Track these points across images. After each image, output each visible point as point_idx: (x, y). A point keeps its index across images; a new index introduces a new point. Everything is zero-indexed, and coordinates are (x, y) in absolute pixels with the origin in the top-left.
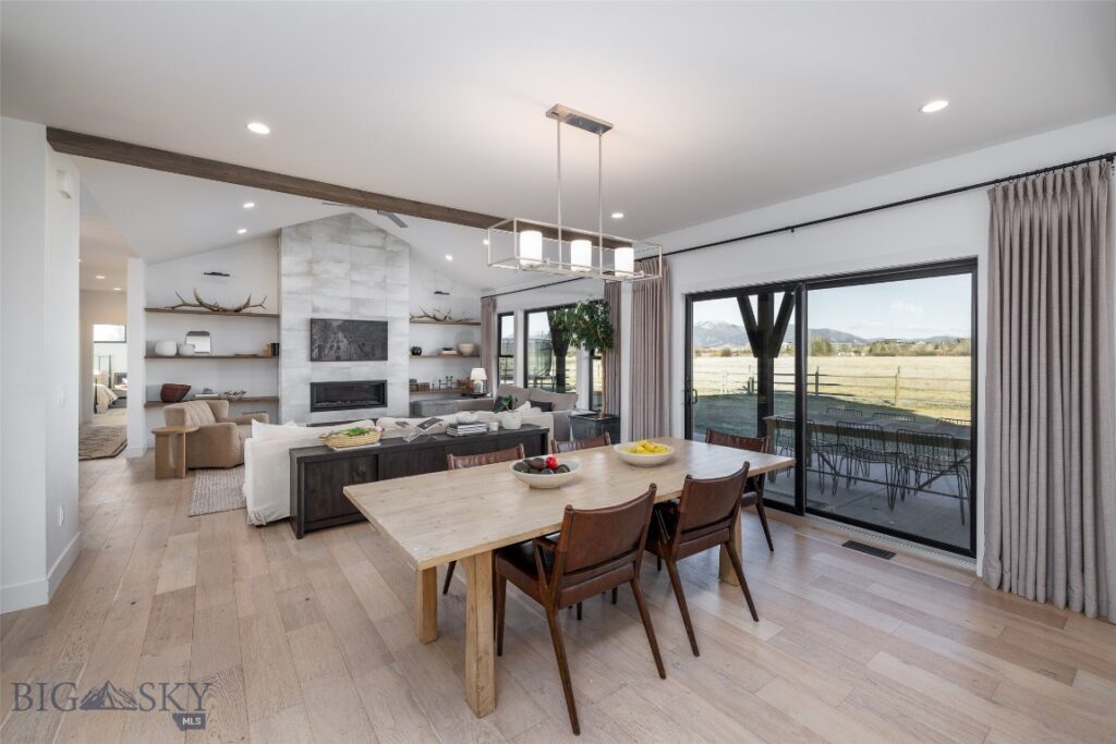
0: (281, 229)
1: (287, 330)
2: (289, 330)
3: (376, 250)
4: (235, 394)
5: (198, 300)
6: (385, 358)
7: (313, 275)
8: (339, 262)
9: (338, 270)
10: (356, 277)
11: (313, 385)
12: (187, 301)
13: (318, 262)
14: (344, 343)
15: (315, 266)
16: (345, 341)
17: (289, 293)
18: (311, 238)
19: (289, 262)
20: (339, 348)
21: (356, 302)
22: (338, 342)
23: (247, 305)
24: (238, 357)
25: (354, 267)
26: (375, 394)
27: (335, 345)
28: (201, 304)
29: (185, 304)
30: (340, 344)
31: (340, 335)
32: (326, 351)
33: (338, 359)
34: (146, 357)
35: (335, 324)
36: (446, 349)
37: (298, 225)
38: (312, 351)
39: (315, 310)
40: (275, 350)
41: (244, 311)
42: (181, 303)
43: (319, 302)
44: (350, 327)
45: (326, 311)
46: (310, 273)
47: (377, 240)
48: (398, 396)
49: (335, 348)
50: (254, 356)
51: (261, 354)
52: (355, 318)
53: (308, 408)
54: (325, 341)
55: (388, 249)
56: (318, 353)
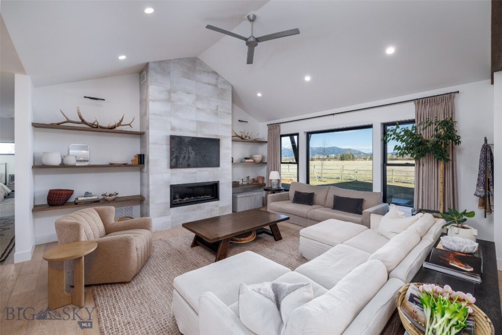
0: (147, 64)
1: (153, 144)
2: (155, 143)
3: (212, 86)
4: (110, 195)
5: (80, 117)
6: (218, 165)
7: (172, 102)
8: (189, 93)
9: (189, 99)
10: (199, 105)
11: (172, 187)
12: (71, 119)
13: (175, 92)
14: (192, 155)
15: (173, 95)
16: (193, 153)
17: (154, 114)
18: (169, 73)
19: (154, 90)
20: (189, 158)
21: (200, 124)
22: (189, 153)
23: (119, 124)
24: (112, 165)
25: (198, 98)
26: (211, 191)
27: (187, 156)
28: (83, 122)
29: (69, 121)
30: (190, 155)
31: (190, 148)
32: (181, 160)
33: (189, 166)
34: (33, 167)
35: (187, 140)
36: (246, 159)
37: (160, 62)
38: (171, 160)
39: (173, 129)
40: (141, 160)
41: (117, 128)
42: (66, 120)
43: (176, 123)
44: (197, 142)
45: (180, 130)
46: (169, 100)
47: (211, 79)
48: (226, 191)
49: (187, 158)
50: (125, 165)
51: (130, 163)
52: (199, 136)
53: (169, 205)
54: (180, 153)
55: (219, 86)
56: (175, 163)
